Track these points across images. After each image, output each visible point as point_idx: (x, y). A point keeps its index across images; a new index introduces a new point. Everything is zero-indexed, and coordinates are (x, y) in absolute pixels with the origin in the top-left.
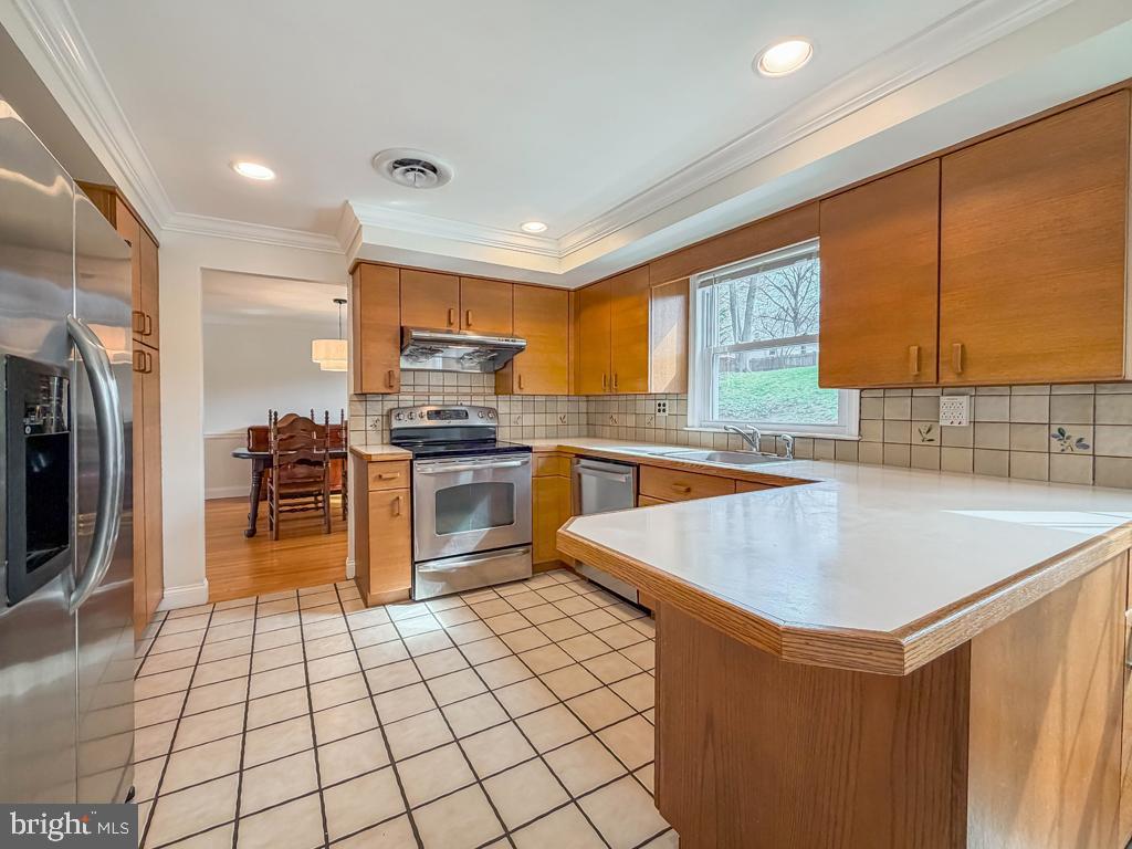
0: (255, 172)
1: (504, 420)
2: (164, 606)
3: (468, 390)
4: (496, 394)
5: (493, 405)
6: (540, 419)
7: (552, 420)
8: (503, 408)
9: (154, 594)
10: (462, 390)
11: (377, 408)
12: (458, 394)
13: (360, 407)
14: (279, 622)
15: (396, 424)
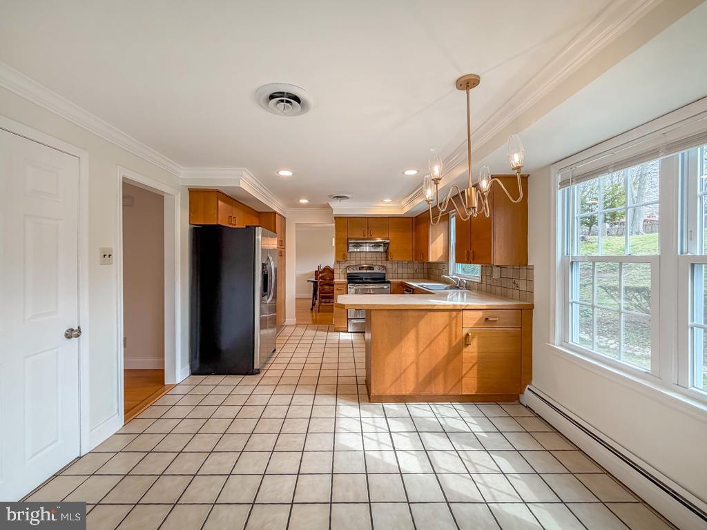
0: (304, 201)
1: (390, 271)
2: (286, 323)
3: (375, 259)
4: (386, 260)
5: (385, 265)
6: (405, 270)
7: (410, 271)
8: (389, 266)
9: (283, 320)
10: (373, 259)
11: (344, 265)
12: (371, 260)
13: (337, 266)
14: (311, 331)
15: (348, 272)
